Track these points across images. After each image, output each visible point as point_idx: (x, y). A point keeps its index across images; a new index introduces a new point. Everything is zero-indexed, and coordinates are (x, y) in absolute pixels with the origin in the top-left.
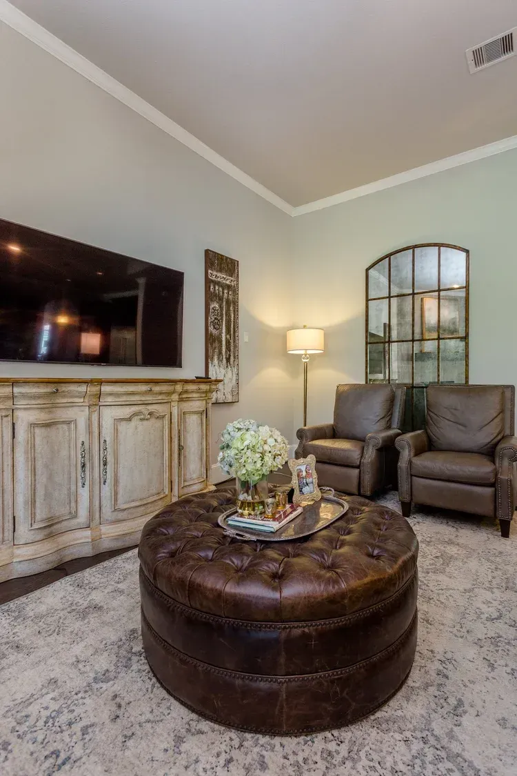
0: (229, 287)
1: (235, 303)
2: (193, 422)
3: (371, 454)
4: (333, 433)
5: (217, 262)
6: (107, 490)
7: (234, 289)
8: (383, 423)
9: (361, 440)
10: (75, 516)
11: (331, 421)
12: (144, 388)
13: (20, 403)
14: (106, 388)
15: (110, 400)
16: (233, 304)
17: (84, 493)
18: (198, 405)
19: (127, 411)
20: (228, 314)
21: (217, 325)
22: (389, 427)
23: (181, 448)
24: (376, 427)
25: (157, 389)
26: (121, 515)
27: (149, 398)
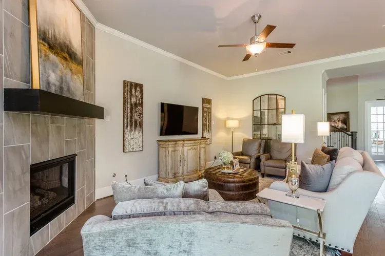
0: (209, 108)
1: (211, 113)
2: (202, 150)
3: (253, 160)
4: (242, 154)
5: (206, 101)
6: (185, 167)
7: (210, 109)
8: (257, 151)
9: (250, 156)
10: (179, 173)
11: (241, 150)
12: (193, 142)
13: (170, 146)
14: (185, 142)
15: (186, 145)
16: (210, 113)
17: (181, 168)
18: (203, 146)
19: (190, 148)
20: (209, 117)
21: (206, 120)
22: (259, 152)
23: (200, 157)
24: (256, 152)
25: (196, 142)
26: (188, 174)
27: (195, 144)
